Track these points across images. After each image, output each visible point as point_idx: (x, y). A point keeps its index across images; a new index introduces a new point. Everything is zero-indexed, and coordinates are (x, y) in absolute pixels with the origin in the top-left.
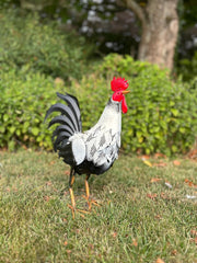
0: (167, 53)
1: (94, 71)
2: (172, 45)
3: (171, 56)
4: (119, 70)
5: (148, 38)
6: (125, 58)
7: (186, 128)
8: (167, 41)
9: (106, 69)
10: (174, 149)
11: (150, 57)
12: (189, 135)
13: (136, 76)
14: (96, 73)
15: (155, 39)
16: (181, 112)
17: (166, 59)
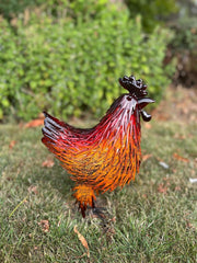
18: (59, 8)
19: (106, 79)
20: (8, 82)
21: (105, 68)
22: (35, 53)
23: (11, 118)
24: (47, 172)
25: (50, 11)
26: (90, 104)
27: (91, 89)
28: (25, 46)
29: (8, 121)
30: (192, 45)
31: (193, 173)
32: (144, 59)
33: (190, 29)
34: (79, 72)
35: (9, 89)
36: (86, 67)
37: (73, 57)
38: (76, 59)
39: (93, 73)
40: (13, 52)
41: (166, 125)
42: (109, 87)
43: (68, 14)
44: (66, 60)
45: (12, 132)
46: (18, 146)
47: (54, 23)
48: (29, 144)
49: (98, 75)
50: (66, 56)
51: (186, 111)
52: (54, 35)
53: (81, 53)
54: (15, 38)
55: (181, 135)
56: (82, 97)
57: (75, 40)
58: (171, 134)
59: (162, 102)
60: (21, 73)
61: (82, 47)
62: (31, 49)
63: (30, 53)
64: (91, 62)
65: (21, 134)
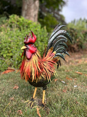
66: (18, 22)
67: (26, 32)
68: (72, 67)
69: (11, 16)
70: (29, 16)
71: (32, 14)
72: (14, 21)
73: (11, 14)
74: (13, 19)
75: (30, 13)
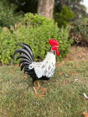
0: (50, 10)
1: (20, 21)
2: (52, 7)
3: (52, 12)
4: (32, 21)
5: (41, 3)
6: (34, 15)
7: (65, 48)
8: (50, 5)
9: (26, 21)
10: (60, 56)
11: (43, 13)
12: (66, 51)
13: (40, 24)
14: (22, 22)
15: (44, 4)
16: (63, 41)
17: (50, 13)
18: (28, 22)
19: (46, 47)
20: (10, 51)
21: (45, 43)
22: (19, 40)
23: (12, 63)
24: (25, 80)
25: (24, 23)
26: (40, 56)
27: (40, 51)
28: (16, 38)
29: (10, 64)
30: (81, 30)
31: (77, 77)
32: (60, 38)
33: (80, 24)
34: (35, 45)
35: (11, 53)
36: (38, 43)
37: (33, 40)
38: (34, 40)
39: (41, 45)
40: (12, 40)
41: (71, 62)
42: (47, 50)
43: (31, 24)
44: (30, 41)
45: (12, 68)
46: (15, 72)
47: (26, 27)
48: (19, 71)
49: (42, 46)
50: (31, 40)
51: (80, 56)
52: (26, 33)
53: (36, 38)
54: (12, 35)
55: (76, 65)
56: (37, 54)
57: (33, 34)
58: (72, 65)
59: (68, 53)
60: (15, 47)
61: (36, 36)
62: (18, 38)
63: (18, 40)
64: (40, 41)
65: (15, 68)
66: (32, 19)
67: (39, 29)
68: (82, 62)
69: (26, 15)
70: (44, 11)
71: (47, 9)
72: (29, 19)
73: (26, 13)
74: (27, 17)
75: (45, 9)
